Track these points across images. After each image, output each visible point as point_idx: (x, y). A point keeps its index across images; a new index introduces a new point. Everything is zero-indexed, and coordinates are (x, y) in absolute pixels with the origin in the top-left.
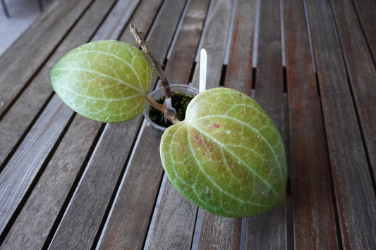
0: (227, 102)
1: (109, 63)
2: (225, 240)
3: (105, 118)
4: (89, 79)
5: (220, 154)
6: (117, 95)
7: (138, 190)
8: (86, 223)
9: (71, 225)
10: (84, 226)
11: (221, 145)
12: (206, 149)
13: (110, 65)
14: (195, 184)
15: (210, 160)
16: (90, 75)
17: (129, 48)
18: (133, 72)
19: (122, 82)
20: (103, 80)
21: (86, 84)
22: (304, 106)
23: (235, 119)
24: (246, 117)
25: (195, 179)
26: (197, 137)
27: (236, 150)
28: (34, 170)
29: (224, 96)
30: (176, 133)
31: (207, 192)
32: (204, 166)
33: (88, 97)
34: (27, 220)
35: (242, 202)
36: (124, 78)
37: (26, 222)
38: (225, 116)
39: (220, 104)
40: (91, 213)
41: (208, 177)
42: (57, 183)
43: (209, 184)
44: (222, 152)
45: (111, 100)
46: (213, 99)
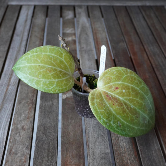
0: (120, 74)
1: (51, 59)
2: (128, 151)
3: (56, 91)
4: (41, 69)
5: (122, 103)
6: (59, 78)
7: (72, 134)
8: (48, 156)
9: (40, 158)
10: (48, 157)
11: (121, 98)
12: (114, 102)
13: (52, 60)
14: (112, 121)
15: (117, 107)
16: (41, 67)
17: (60, 49)
18: (65, 63)
19: (60, 69)
20: (50, 69)
21: (40, 73)
22: (148, 77)
23: (126, 83)
24: (131, 81)
25: (111, 118)
26: (107, 96)
27: (129, 100)
28: (4, 132)
29: (118, 71)
30: (95, 95)
31: (119, 125)
32: (115, 111)
33: (44, 80)
34: (12, 160)
35: (136, 128)
36: (60, 67)
37: (12, 162)
38: (120, 82)
39: (117, 76)
40: (49, 150)
41: (118, 116)
42: (22, 137)
43: (119, 120)
44: (122, 102)
45: (57, 80)
46: (112, 74)
